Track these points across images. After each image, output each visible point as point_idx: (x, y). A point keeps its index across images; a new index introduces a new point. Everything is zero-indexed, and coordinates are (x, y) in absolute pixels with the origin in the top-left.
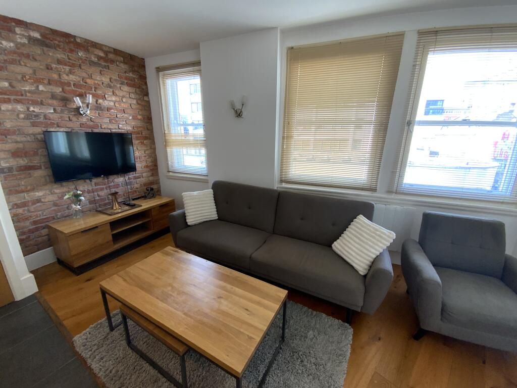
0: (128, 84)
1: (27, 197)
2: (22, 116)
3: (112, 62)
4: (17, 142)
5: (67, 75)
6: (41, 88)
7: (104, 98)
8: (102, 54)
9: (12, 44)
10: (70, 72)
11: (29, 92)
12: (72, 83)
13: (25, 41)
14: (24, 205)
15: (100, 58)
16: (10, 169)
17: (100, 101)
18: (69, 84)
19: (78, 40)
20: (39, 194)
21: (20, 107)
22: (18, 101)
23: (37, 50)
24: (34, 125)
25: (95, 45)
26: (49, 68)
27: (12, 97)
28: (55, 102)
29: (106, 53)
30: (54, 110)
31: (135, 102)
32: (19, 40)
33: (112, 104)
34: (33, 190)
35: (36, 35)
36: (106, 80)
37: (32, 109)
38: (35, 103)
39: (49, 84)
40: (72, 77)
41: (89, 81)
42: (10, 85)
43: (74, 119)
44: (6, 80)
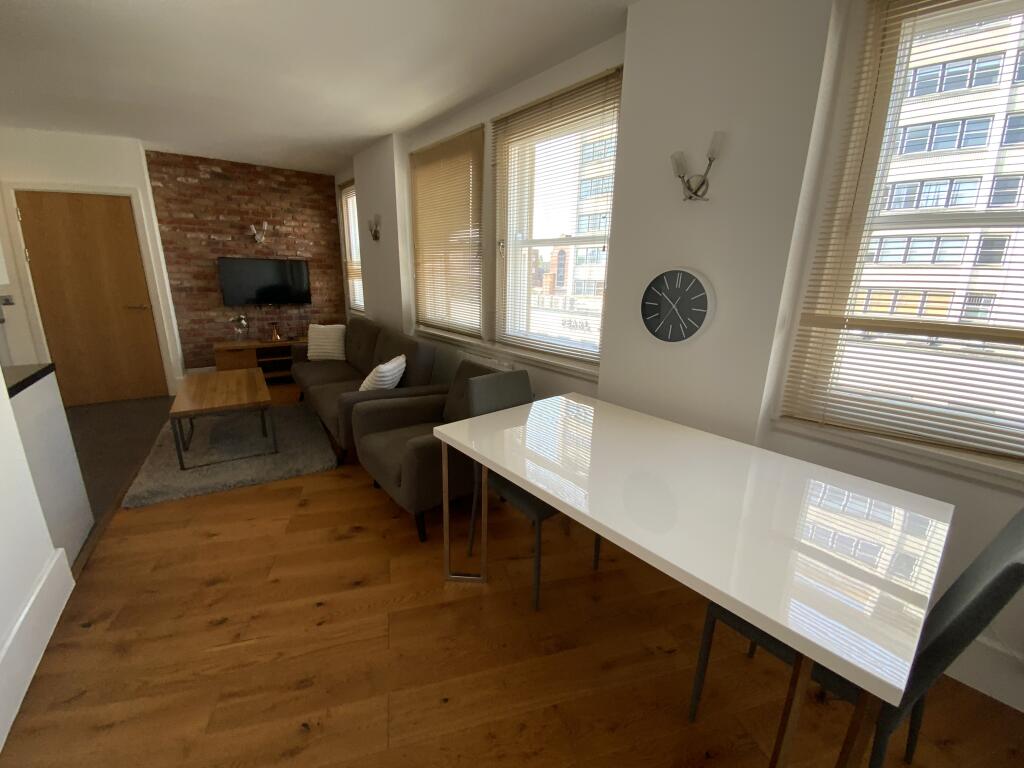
0: (312, 207)
1: (203, 315)
2: (204, 243)
3: (293, 185)
4: (198, 266)
5: (246, 204)
6: (221, 218)
7: (281, 224)
8: (282, 179)
9: (196, 181)
10: (250, 201)
11: (211, 221)
12: (251, 211)
13: (208, 176)
14: (200, 321)
15: (280, 183)
16: (191, 289)
17: (278, 227)
18: (247, 213)
19: (259, 169)
20: (213, 314)
21: (202, 236)
22: (201, 230)
23: (219, 184)
24: (213, 251)
25: (276, 171)
26: (229, 199)
27: (196, 227)
28: (234, 231)
29: (287, 177)
30: (233, 238)
31: (318, 226)
32: (202, 176)
33: (290, 229)
34: (209, 309)
35: (218, 170)
36: (285, 205)
37: (212, 237)
38: (215, 232)
39: (229, 214)
40: (251, 206)
41: (267, 208)
42: (196, 217)
43: (250, 246)
44: (192, 212)
